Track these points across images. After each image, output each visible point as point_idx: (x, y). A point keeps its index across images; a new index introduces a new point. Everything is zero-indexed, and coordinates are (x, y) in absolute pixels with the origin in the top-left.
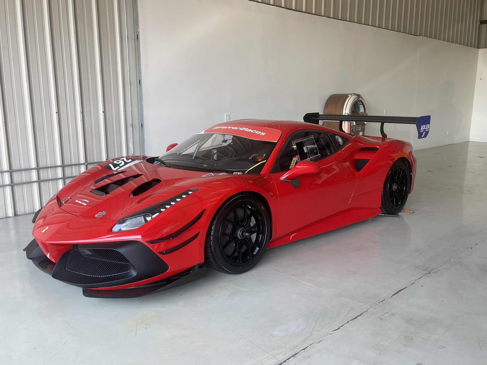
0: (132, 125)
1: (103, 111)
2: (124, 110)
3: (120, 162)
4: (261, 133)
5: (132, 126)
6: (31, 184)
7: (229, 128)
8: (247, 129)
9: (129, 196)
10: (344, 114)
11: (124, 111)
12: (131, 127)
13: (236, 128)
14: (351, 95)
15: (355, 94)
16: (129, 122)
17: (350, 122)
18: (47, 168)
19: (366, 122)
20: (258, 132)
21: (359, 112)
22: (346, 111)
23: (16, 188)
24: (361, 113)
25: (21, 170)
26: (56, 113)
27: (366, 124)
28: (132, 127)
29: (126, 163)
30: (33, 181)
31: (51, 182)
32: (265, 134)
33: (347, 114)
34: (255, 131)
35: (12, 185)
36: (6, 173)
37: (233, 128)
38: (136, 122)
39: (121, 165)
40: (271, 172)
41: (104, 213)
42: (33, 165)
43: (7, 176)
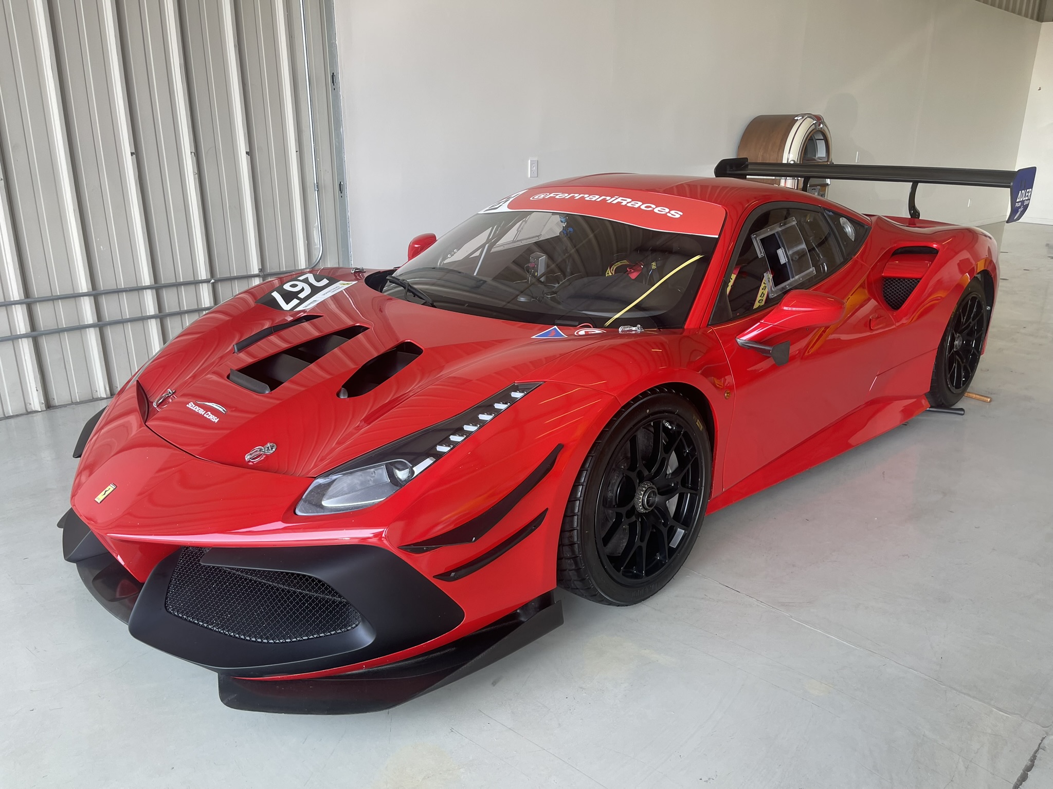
0: (317, 186)
1: (248, 151)
2: (298, 150)
3: (301, 285)
4: (669, 212)
5: (317, 188)
6: (81, 332)
7: (577, 196)
8: (629, 200)
9: (338, 395)
10: (785, 161)
11: (298, 152)
12: (316, 192)
13: (596, 198)
14: (803, 117)
15: (811, 116)
16: (312, 178)
17: (796, 180)
18: (118, 291)
19: (829, 180)
20: (659, 208)
21: (815, 156)
22: (791, 154)
23: (44, 342)
24: (820, 158)
25: (53, 299)
26: (132, 154)
27: (829, 183)
28: (318, 191)
29: (315, 290)
30: (86, 323)
31: (129, 326)
32: (681, 214)
33: (792, 162)
34: (650, 207)
35: (35, 335)
36: (16, 306)
37: (587, 197)
38: (327, 179)
39: (302, 296)
40: (710, 321)
41: (269, 449)
42: (83, 285)
43: (19, 316)
